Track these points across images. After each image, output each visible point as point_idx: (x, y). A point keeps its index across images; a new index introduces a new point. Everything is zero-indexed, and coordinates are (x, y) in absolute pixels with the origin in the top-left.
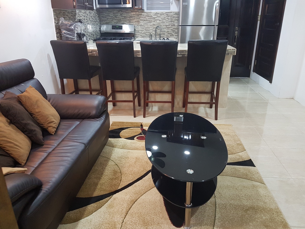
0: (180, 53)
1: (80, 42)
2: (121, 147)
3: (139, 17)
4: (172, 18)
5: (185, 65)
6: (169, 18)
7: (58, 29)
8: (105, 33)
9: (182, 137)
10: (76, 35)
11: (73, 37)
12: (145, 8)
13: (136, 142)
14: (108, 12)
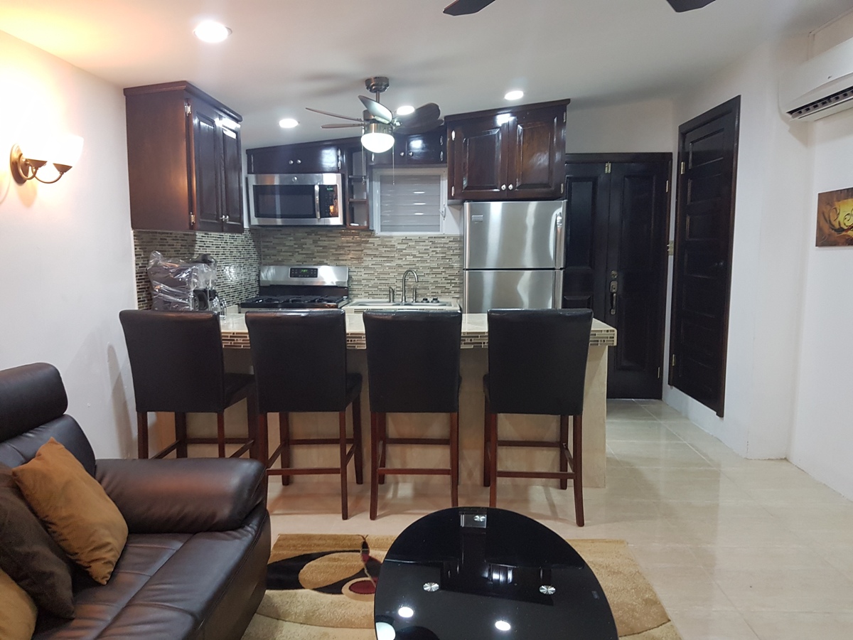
0: (468, 340)
1: (204, 315)
2: (301, 619)
3: (360, 249)
4: (446, 249)
5: (485, 369)
6: (438, 250)
7: (145, 281)
8: (271, 285)
9: (486, 575)
10: (192, 295)
11: (184, 299)
12: (376, 226)
13: (348, 600)
14: (281, 236)
